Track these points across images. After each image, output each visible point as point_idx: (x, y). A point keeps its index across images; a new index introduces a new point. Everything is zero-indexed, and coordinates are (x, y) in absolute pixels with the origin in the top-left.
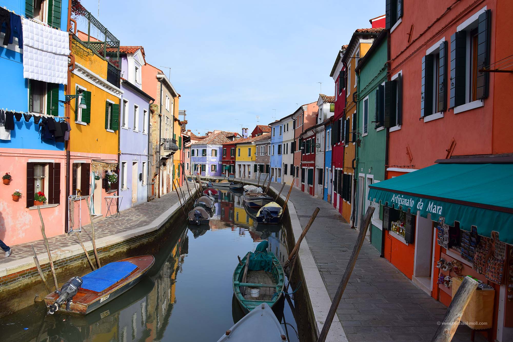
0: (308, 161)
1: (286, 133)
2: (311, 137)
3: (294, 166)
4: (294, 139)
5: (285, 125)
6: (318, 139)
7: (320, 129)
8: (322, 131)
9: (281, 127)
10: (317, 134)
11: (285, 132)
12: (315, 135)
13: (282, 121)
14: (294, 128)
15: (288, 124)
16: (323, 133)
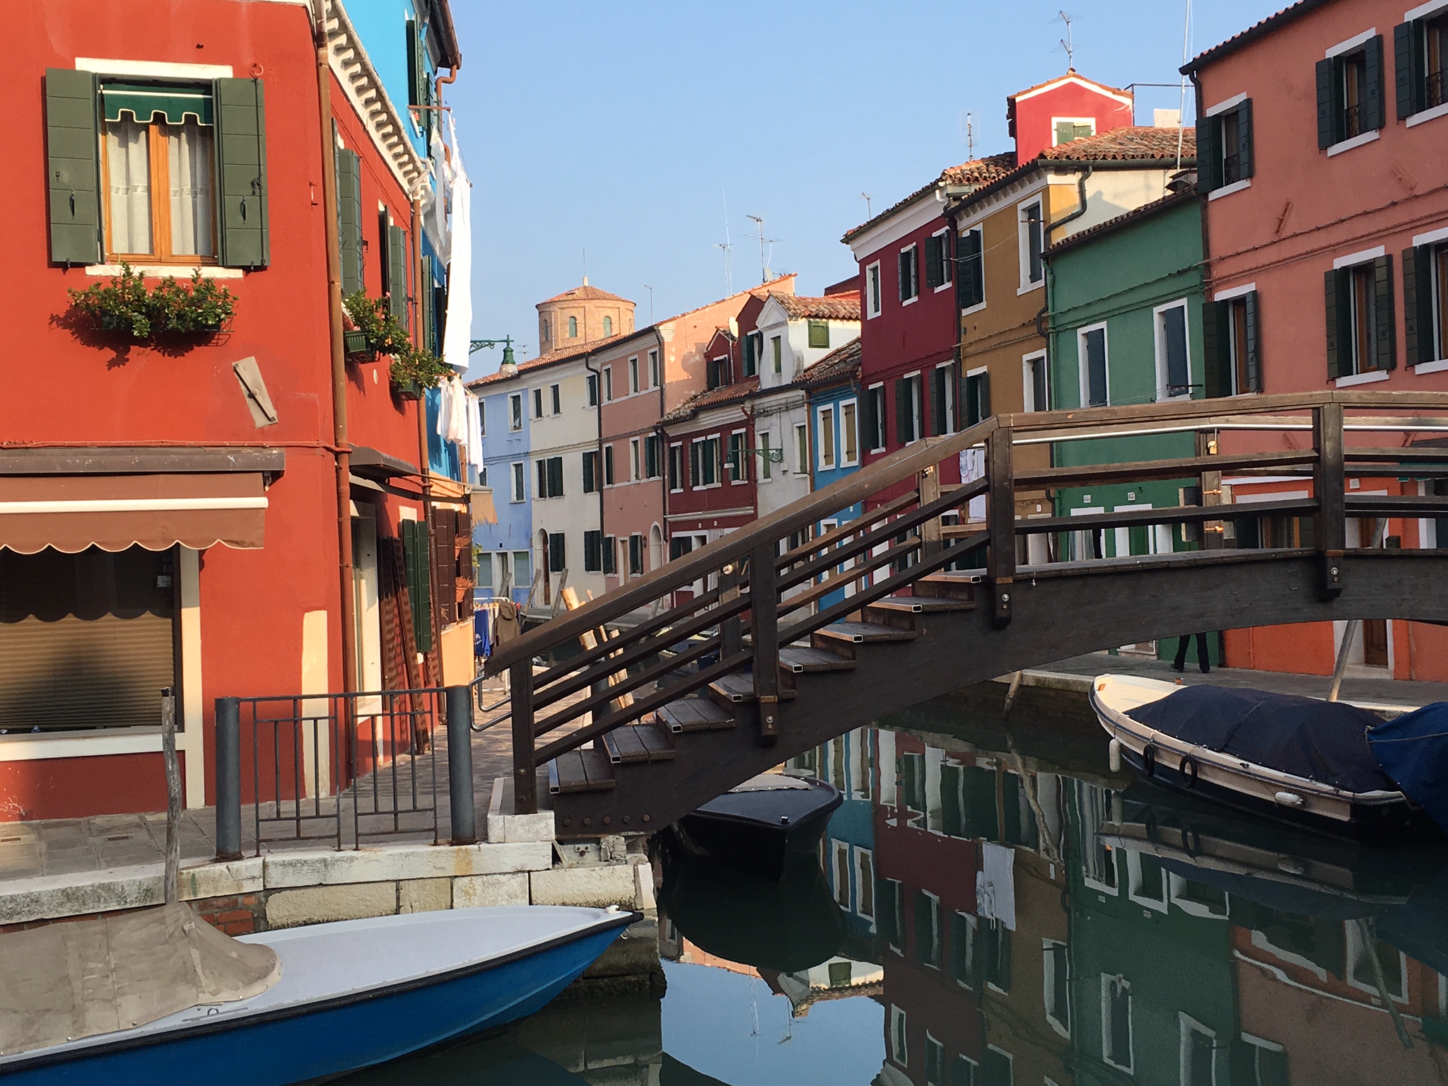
0: (709, 509)
1: (545, 419)
2: (725, 429)
3: (608, 536)
4: (601, 442)
5: (538, 393)
6: (765, 436)
7: (775, 403)
8: (788, 408)
9: (516, 399)
10: (757, 420)
11: (539, 414)
12: (749, 423)
13: (523, 377)
14: (595, 399)
15: (556, 388)
16: (800, 416)
